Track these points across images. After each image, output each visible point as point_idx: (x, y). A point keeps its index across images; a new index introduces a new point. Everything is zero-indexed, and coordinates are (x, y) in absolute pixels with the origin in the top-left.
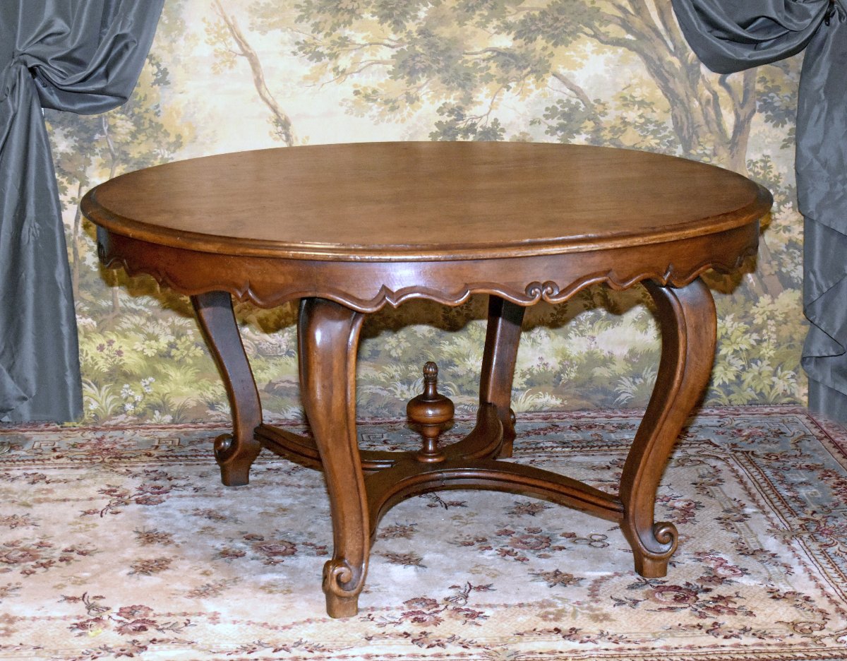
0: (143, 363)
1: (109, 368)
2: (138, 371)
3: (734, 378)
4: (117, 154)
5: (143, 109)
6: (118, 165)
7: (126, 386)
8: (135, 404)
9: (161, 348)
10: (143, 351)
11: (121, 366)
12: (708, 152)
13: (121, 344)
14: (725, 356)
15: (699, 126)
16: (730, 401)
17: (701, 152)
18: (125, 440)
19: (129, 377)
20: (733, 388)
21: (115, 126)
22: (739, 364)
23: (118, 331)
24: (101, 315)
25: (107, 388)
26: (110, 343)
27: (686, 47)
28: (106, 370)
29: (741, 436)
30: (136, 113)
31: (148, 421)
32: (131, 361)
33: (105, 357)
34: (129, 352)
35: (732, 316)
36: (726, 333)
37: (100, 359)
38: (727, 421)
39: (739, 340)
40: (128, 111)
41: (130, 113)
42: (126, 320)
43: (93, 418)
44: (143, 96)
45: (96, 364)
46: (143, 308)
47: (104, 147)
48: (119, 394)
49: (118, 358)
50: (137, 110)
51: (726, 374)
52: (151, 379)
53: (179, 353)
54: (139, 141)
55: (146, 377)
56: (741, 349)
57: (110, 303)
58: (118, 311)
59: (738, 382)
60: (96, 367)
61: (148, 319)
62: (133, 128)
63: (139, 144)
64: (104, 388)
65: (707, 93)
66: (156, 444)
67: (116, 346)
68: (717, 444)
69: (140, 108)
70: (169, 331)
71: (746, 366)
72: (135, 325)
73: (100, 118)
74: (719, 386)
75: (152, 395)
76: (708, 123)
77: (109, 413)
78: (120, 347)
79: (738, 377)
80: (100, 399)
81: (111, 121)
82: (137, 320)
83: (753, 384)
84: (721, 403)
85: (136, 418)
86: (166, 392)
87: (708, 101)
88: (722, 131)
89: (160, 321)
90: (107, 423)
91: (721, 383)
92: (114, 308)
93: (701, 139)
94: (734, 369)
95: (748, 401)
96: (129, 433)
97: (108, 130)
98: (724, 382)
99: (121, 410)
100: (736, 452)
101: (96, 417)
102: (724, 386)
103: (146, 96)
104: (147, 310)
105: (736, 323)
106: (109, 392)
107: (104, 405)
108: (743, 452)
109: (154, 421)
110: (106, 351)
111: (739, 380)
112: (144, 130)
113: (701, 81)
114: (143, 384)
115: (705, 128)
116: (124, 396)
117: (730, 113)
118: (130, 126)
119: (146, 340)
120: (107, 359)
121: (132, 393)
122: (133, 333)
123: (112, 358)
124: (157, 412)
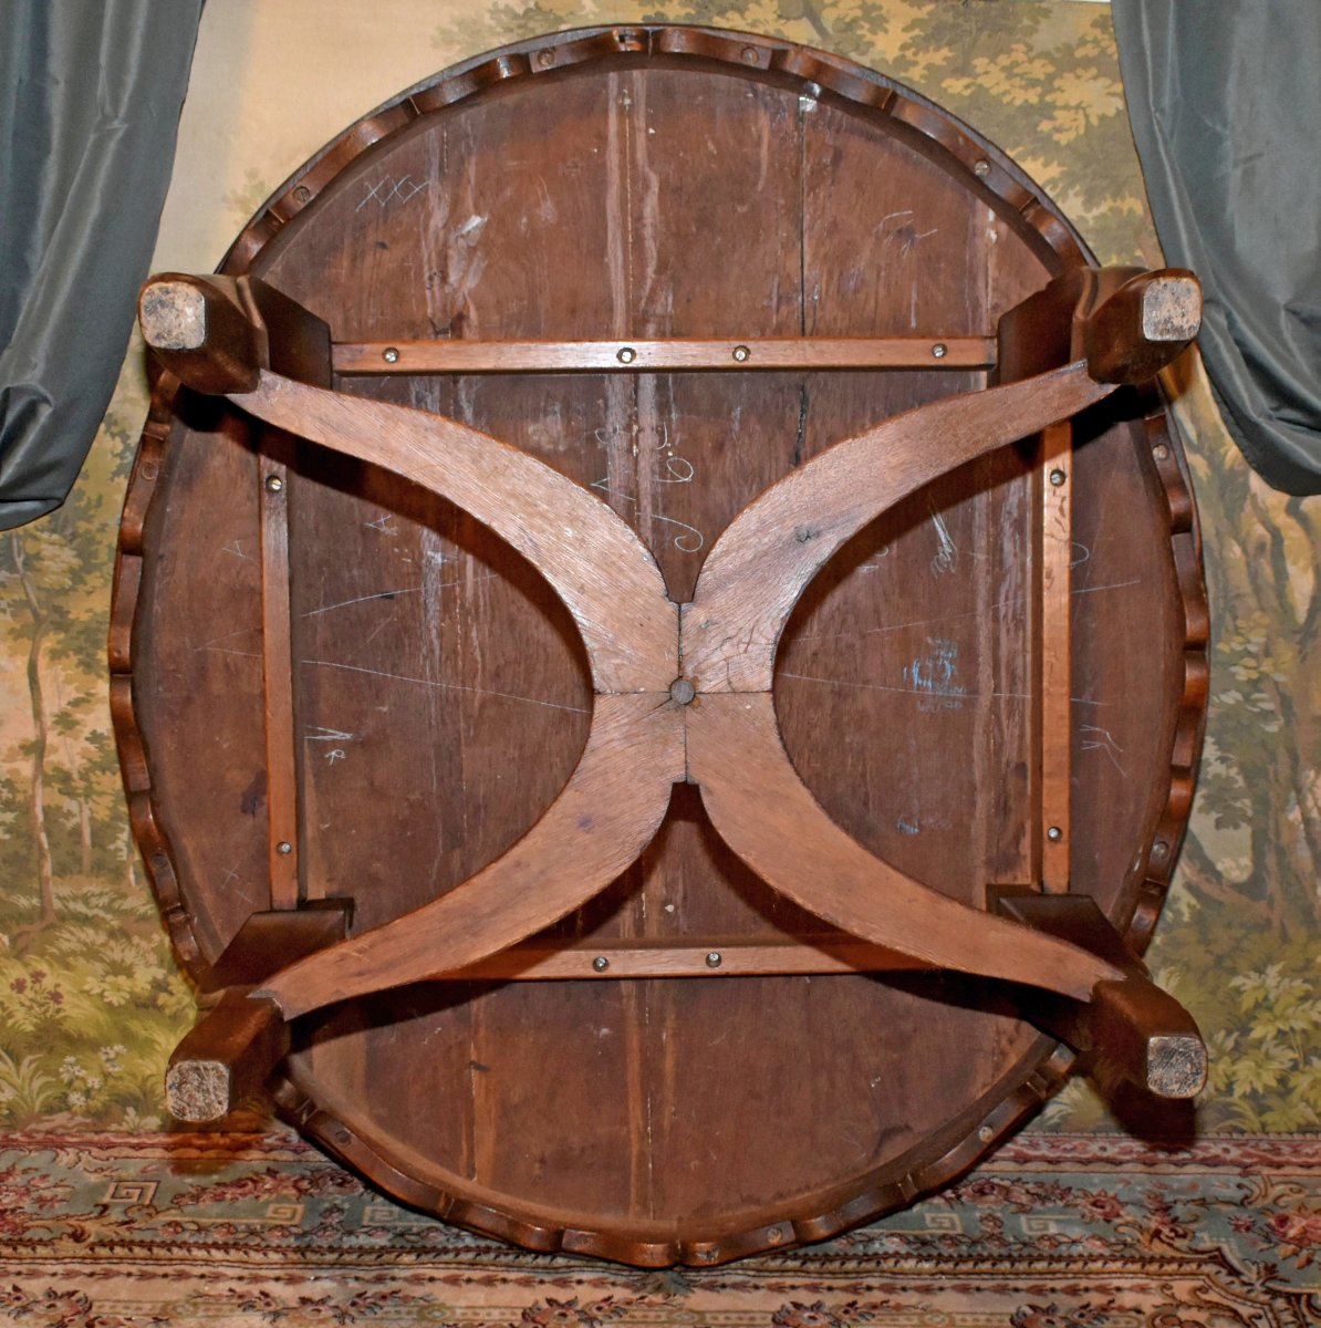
0: (103, 1018)
1: (36, 1025)
2: (93, 1033)
3: (1274, 1083)
4: (44, 612)
5: (95, 526)
6: (46, 633)
7: (70, 1059)
8: (88, 1093)
9: (137, 990)
10: (101, 995)
11: (59, 1023)
12: (1253, 649)
13: (59, 981)
14: (1260, 1042)
15: (1238, 596)
16: (1264, 1126)
17: (1240, 648)
18: (52, 1180)
19: (77, 1043)
20: (1271, 1101)
21: (38, 557)
22: (1286, 1056)
23: (51, 955)
24: (18, 924)
25: (31, 1062)
26: (38, 976)
27: (1222, 436)
28: (30, 1028)
29: (1284, 1239)
30: (81, 531)
31: (114, 1127)
32: (78, 1012)
33: (28, 1003)
34: (73, 995)
35: (1278, 967)
36: (1266, 998)
37: (17, 1006)
38: (1255, 1184)
39: (1290, 1011)
40: (64, 527)
41: (68, 532)
42: (67, 935)
43: (7, 1117)
44: (94, 497)
45: (10, 1015)
46: (102, 914)
47: (16, 597)
48: (57, 1074)
49: (53, 1006)
50: (82, 526)
51: (1258, 1075)
52: (118, 1048)
53: (173, 1000)
54: (88, 588)
55: (109, 1043)
56: (1292, 1029)
57: (35, 901)
58: (51, 918)
59: (1282, 1089)
60: (10, 1022)
61: (112, 934)
62: (76, 562)
63: (89, 593)
64: (26, 1062)
65: (1260, 530)
66: (106, 1199)
67: (48, 983)
68: (1236, 1264)
69: (89, 520)
70: (153, 958)
71: (1301, 1060)
72: (85, 944)
73: (9, 539)
74: (1244, 1096)
75: (121, 1078)
76: (1257, 591)
77: (37, 1108)
78: (58, 985)
79: (1282, 1081)
80: (18, 1082)
81: (30, 547)
82: (89, 935)
83: (1311, 1096)
84: (1245, 1127)
85: (89, 1121)
86: (149, 1072)
87: (1261, 547)
88: (1286, 609)
89: (136, 940)
90: (33, 1126)
91: (1248, 1090)
92: (43, 912)
93: (1240, 623)
94: (1275, 1065)
95: (1299, 1125)
96: (67, 1157)
97: (25, 564)
98: (1254, 1091)
99: (60, 1104)
100: (1275, 1294)
101: (12, 1113)
102: (1253, 1096)
103: (100, 498)
104: (109, 917)
105: (1287, 981)
106: (37, 1069)
107: (26, 1092)
108: (1288, 1296)
109: (125, 1127)
110: (29, 993)
111: (1284, 1087)
112: (98, 567)
113: (1248, 507)
114: (104, 1057)
115: (1252, 602)
116: (66, 1077)
117: (1305, 570)
118: (68, 556)
119: (108, 973)
120: (31, 1008)
121: (83, 1073)
122: (81, 960)
123: (41, 1005)
124: (131, 1110)
